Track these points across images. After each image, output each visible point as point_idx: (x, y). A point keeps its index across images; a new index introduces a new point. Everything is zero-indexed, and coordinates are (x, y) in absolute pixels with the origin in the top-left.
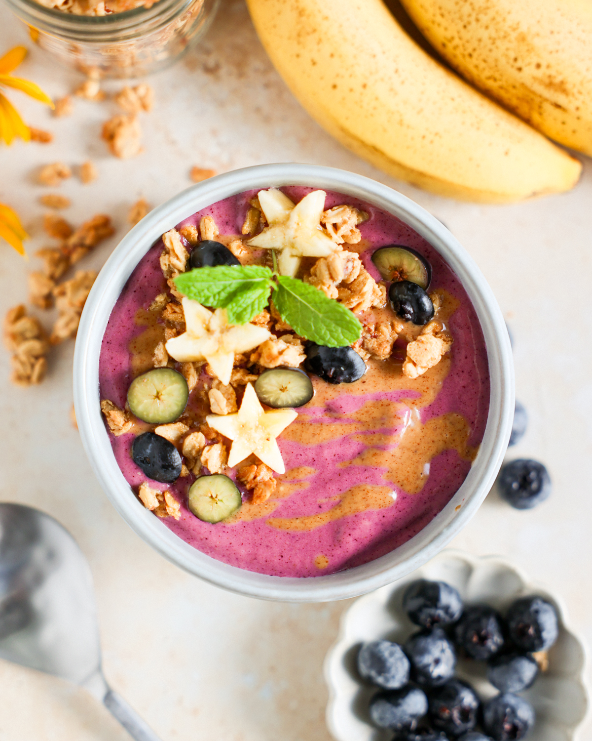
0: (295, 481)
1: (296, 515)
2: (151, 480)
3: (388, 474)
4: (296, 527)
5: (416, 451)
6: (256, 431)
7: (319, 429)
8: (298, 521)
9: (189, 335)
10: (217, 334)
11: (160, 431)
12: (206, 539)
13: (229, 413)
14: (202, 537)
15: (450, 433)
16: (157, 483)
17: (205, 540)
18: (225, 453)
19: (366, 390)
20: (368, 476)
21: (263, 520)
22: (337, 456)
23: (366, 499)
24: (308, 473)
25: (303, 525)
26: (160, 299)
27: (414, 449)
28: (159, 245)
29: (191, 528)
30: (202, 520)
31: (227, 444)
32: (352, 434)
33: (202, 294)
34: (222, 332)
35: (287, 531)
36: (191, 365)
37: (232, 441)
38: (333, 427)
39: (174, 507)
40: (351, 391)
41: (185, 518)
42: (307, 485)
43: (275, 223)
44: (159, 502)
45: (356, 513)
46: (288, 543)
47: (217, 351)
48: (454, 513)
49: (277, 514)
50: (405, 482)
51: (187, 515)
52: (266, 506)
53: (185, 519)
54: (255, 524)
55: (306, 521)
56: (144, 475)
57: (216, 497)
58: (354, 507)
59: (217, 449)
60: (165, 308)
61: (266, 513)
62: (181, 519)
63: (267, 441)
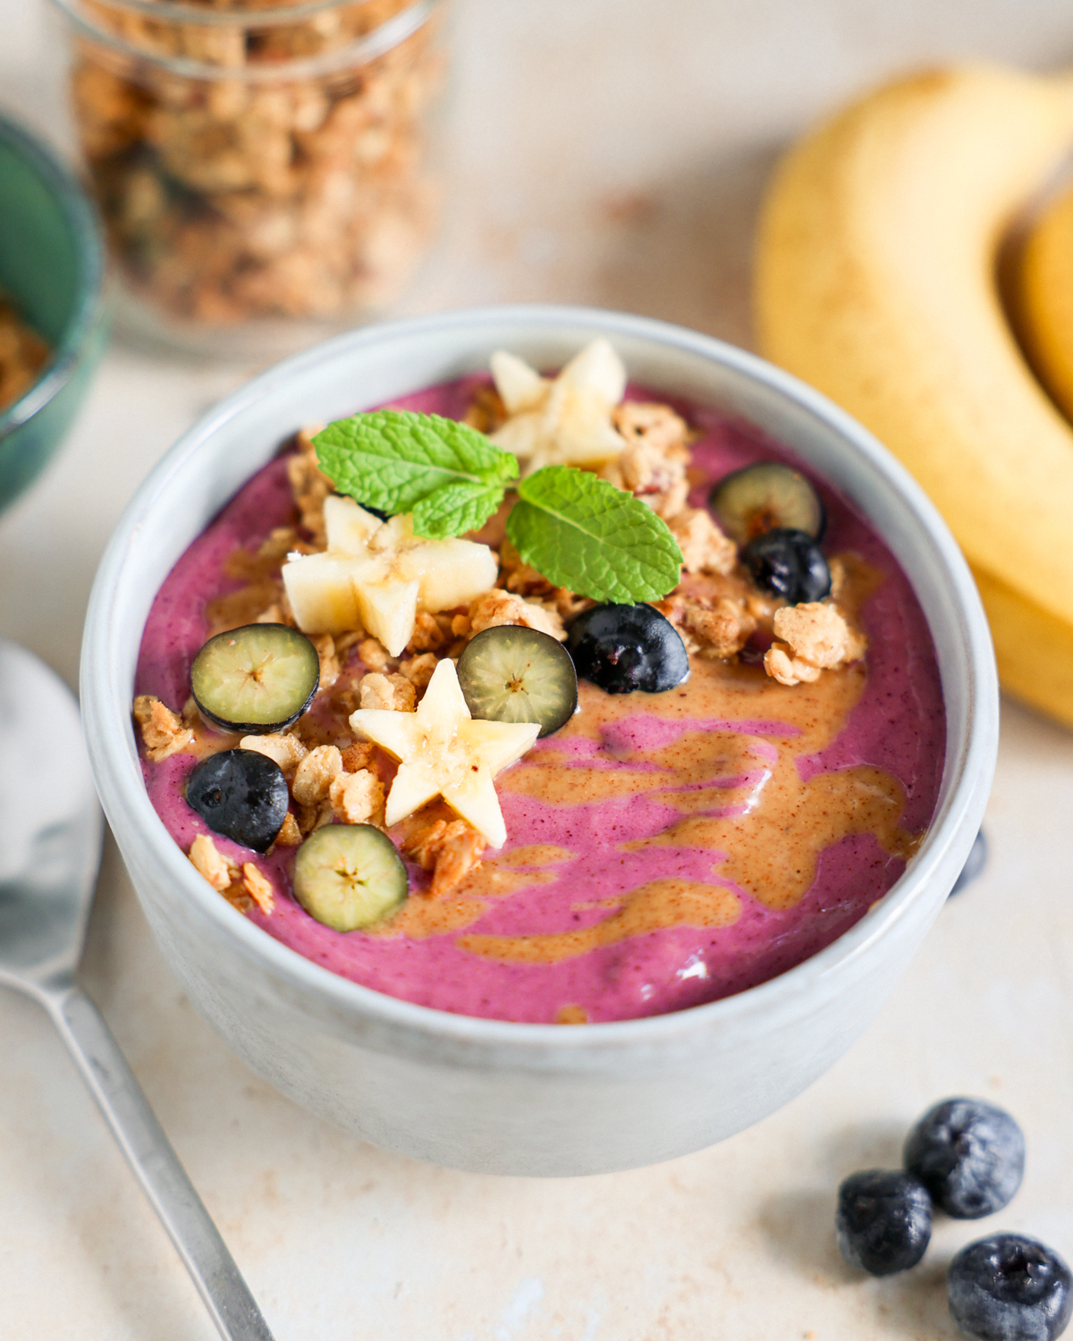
0: (525, 868)
1: (524, 931)
2: (219, 837)
3: (727, 865)
4: (522, 954)
5: (787, 828)
6: (451, 750)
7: (584, 777)
8: (526, 943)
9: (332, 555)
10: (389, 554)
11: (250, 744)
12: (324, 956)
13: (398, 709)
14: (316, 953)
15: (860, 799)
16: (230, 844)
17: (322, 957)
19: (687, 711)
20: (682, 864)
21: (450, 938)
22: (618, 829)
23: (676, 903)
24: (554, 858)
25: (536, 951)
26: (281, 535)
27: (783, 824)
29: (293, 934)
30: (318, 921)
32: (654, 791)
33: (367, 481)
34: (400, 551)
35: (501, 960)
36: (329, 640)
37: (400, 762)
38: (615, 775)
39: (260, 885)
40: (656, 708)
41: (281, 914)
42: (552, 878)
43: (521, 411)
44: (232, 879)
45: (655, 930)
46: (500, 982)
47: (386, 577)
49: (482, 927)
50: (763, 883)
51: (288, 908)
52: (460, 907)
54: (433, 944)
55: (544, 943)
56: (205, 827)
57: (354, 875)
58: (650, 917)
59: (364, 779)
61: (457, 922)
62: (275, 914)
63: (472, 772)
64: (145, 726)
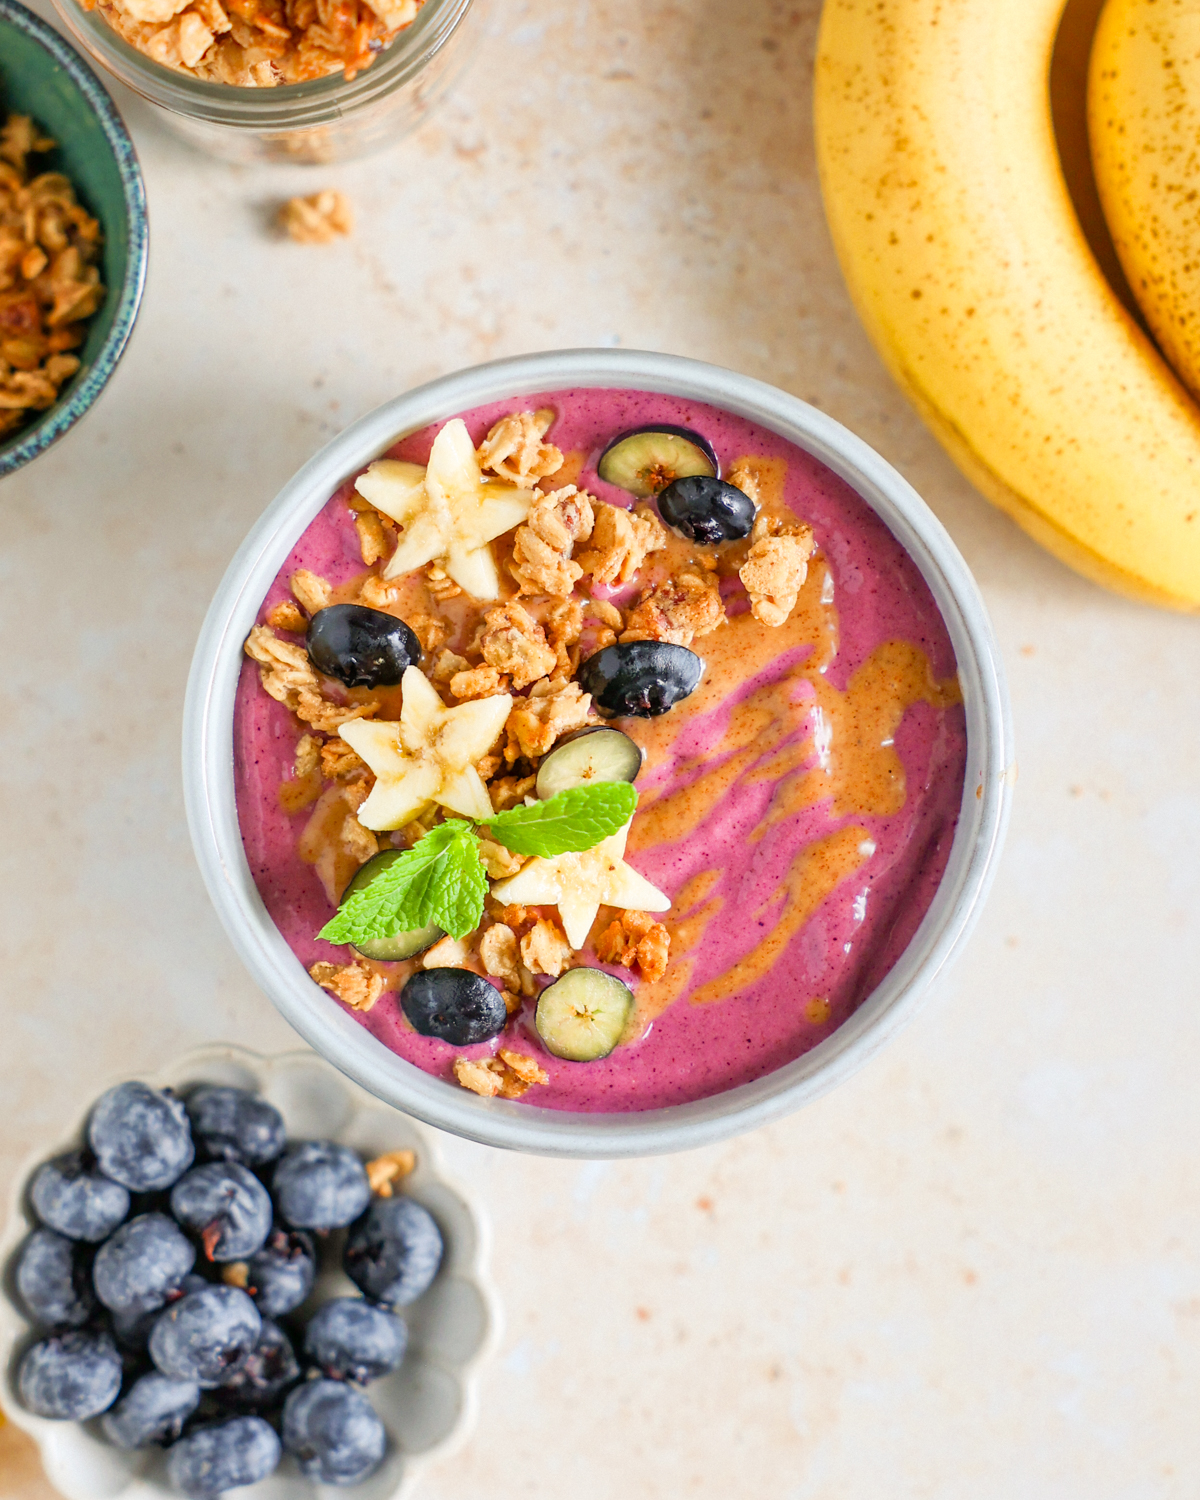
0: (697, 909)
1: (731, 961)
2: (465, 1047)
3: (838, 804)
4: (744, 980)
5: (859, 742)
6: (584, 867)
7: (683, 801)
8: (739, 969)
9: (385, 782)
10: (428, 752)
11: (431, 961)
12: (611, 1086)
13: (523, 866)
14: (603, 1088)
15: (895, 679)
16: (477, 1047)
17: (610, 1089)
18: (557, 931)
19: (720, 692)
20: (806, 828)
21: (683, 1001)
22: (738, 826)
23: (826, 868)
24: (708, 886)
25: (751, 971)
26: (304, 748)
27: (854, 740)
28: (250, 668)
29: (576, 1083)
30: (586, 1061)
31: (551, 915)
32: (742, 776)
34: (433, 744)
35: (733, 994)
36: (417, 824)
37: (556, 906)
38: (704, 782)
39: (529, 1068)
40: (697, 708)
41: (556, 1074)
42: (720, 903)
43: (411, 518)
44: (500, 1074)
45: (826, 899)
46: (744, 1014)
47: (444, 779)
48: (979, 804)
49: (699, 980)
50: (872, 800)
51: (557, 1067)
52: (674, 976)
53: (557, 1077)
54: (675, 1015)
55: (753, 960)
56: (449, 1046)
57: (586, 1011)
58: (814, 890)
59: (540, 935)
60: (321, 760)
61: (680, 984)
62: (552, 1079)
63: (612, 872)
64: (338, 993)
